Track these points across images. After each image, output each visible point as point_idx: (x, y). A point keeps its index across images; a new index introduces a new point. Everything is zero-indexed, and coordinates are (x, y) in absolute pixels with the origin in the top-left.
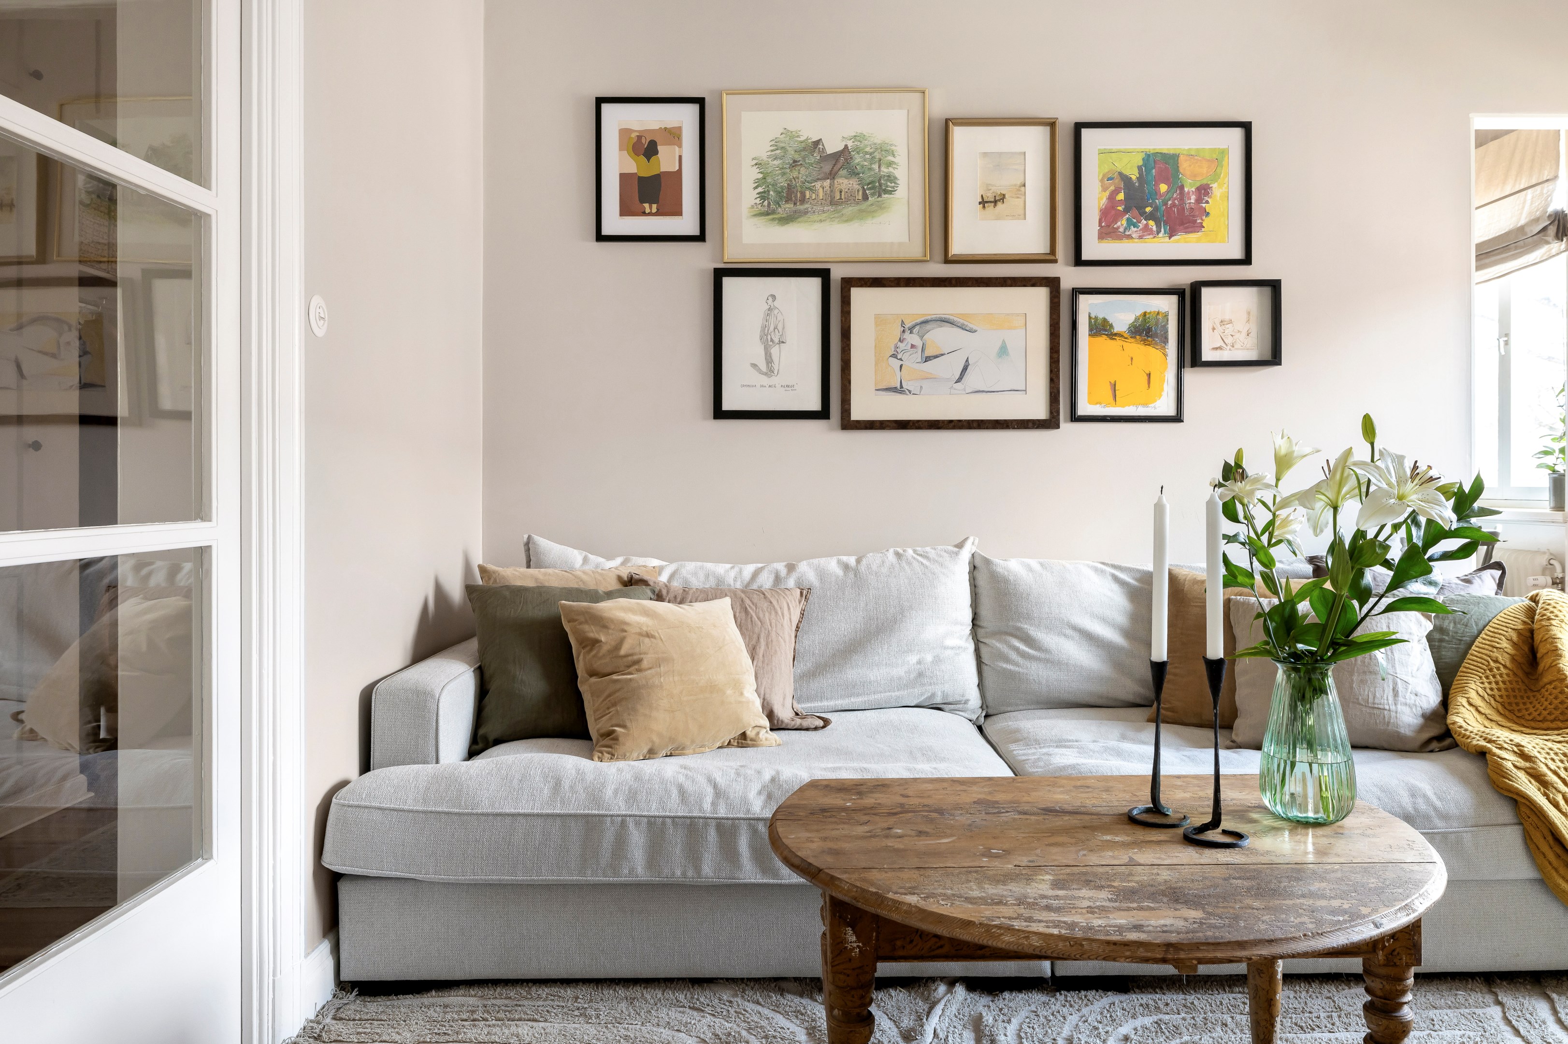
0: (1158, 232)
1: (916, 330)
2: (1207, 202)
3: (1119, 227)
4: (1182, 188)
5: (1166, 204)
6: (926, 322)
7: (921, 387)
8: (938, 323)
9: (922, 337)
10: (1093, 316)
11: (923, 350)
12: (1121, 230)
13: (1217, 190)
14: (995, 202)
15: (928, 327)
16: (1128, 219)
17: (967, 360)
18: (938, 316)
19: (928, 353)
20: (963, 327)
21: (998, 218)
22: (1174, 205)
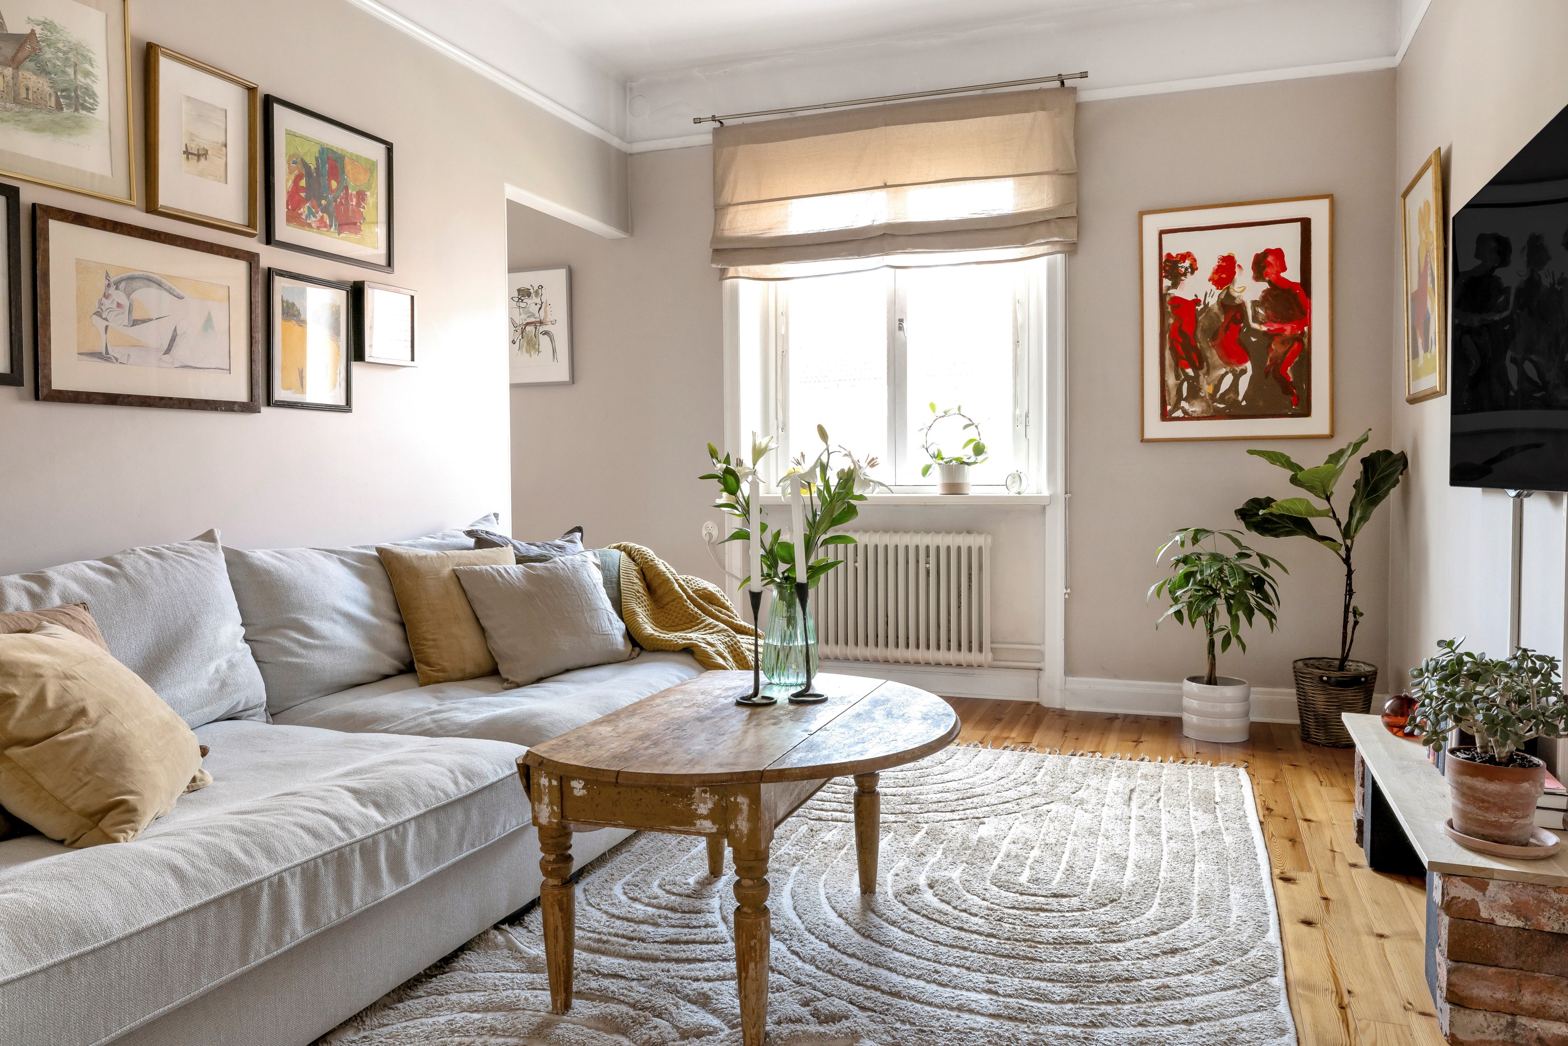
0: (331, 226)
1: (122, 285)
2: (364, 208)
3: (301, 214)
4: (346, 188)
5: (335, 201)
6: (131, 278)
7: (129, 355)
8: (146, 281)
9: (128, 296)
10: (285, 299)
11: (130, 312)
12: (304, 217)
13: (370, 200)
14: (199, 156)
15: (136, 284)
16: (308, 208)
17: (175, 330)
18: (145, 274)
19: (136, 315)
20: (170, 291)
21: (201, 174)
22: (341, 202)
